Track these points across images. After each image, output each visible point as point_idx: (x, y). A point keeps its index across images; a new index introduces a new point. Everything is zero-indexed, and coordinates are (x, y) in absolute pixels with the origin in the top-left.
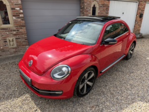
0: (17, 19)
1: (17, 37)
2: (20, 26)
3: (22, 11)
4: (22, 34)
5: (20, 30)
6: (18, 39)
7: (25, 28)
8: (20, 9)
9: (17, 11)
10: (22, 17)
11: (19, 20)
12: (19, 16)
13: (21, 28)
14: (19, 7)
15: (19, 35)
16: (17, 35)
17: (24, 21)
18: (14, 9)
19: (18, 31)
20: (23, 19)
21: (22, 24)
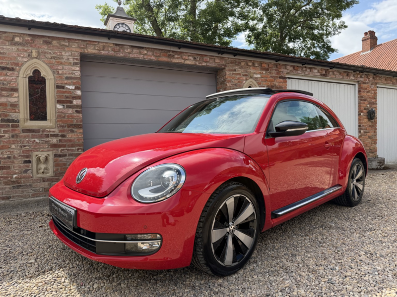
0: (65, 110)
1: (59, 151)
2: (69, 126)
3: (79, 93)
4: (73, 146)
5: (70, 136)
6: (60, 156)
7: (81, 131)
8: (77, 88)
9: (69, 91)
10: (77, 106)
11: (70, 111)
12: (71, 102)
13: (72, 131)
14: (73, 84)
15: (64, 146)
16: (60, 146)
17: (80, 115)
18: (63, 87)
19: (63, 136)
20: (80, 109)
21: (75, 122)
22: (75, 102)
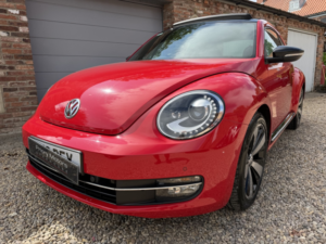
0: (11, 39)
1: (8, 84)
2: (17, 57)
3: (24, 19)
4: (23, 79)
5: (19, 68)
6: (10, 90)
7: (31, 62)
8: (22, 13)
9: (13, 16)
10: (24, 34)
11: (17, 40)
12: (17, 29)
13: (21, 63)
14: (17, 8)
15: (14, 79)
16: (8, 79)
17: (29, 45)
18: (5, 11)
19: (11, 68)
20: (27, 38)
21: (23, 53)
22: (21, 29)
